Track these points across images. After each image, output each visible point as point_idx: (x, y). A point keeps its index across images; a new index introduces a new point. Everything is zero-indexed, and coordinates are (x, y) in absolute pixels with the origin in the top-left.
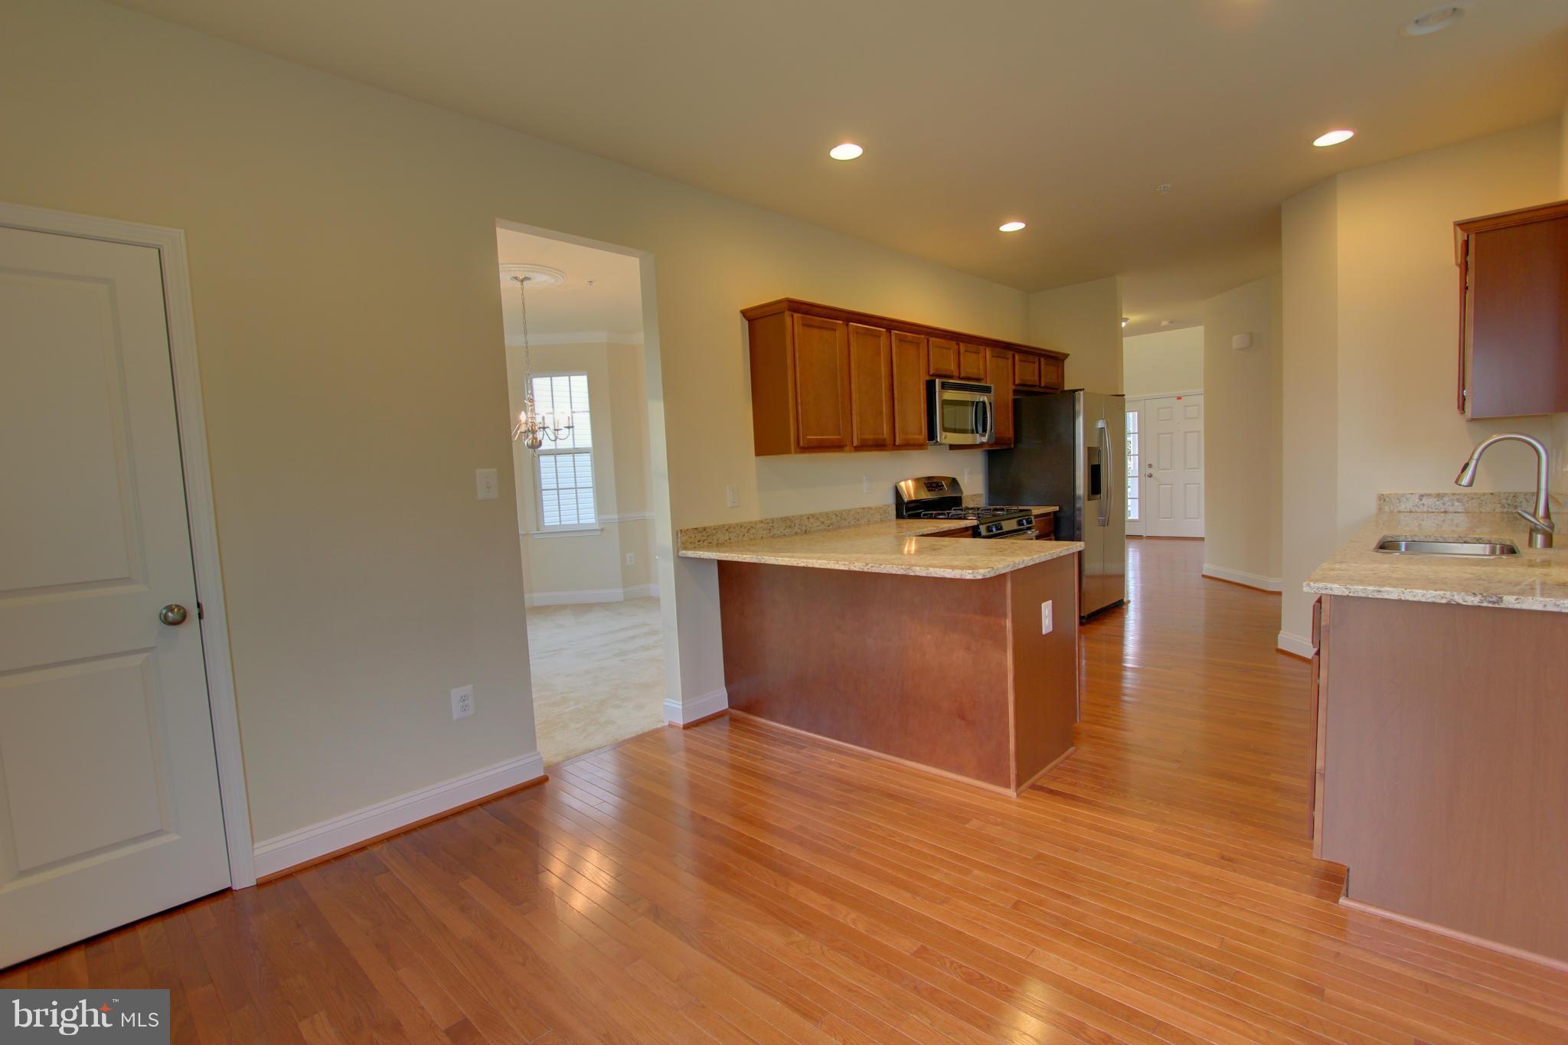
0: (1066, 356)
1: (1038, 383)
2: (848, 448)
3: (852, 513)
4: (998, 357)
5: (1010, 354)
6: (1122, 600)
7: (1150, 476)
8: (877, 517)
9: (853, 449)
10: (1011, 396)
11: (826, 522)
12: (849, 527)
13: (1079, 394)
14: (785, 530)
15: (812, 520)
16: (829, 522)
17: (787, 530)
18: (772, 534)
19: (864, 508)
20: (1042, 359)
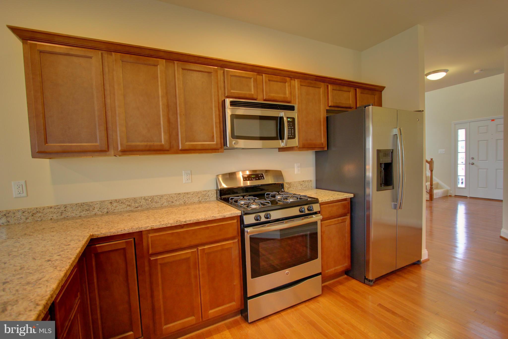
0: (383, 88)
1: (353, 105)
2: (112, 152)
3: (165, 198)
4: (309, 86)
5: (322, 85)
6: (419, 261)
7: (473, 164)
8: (196, 200)
9: (120, 153)
10: (323, 115)
11: (133, 205)
12: (162, 207)
13: (369, 109)
14: (80, 212)
15: (115, 204)
16: (137, 205)
17: (84, 213)
18: (63, 216)
19: (179, 194)
20: (358, 90)
